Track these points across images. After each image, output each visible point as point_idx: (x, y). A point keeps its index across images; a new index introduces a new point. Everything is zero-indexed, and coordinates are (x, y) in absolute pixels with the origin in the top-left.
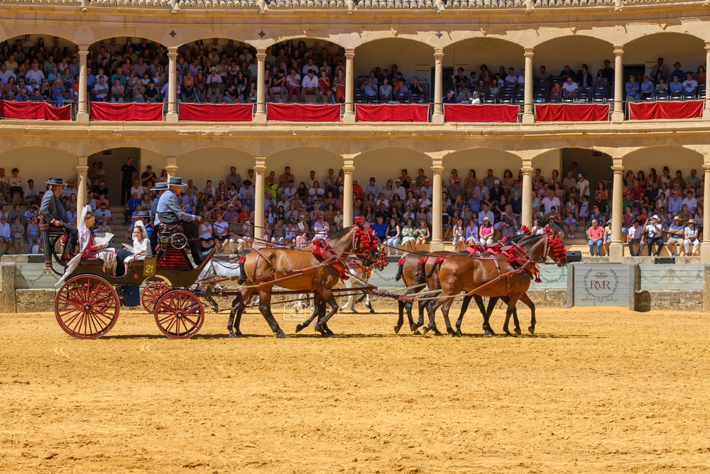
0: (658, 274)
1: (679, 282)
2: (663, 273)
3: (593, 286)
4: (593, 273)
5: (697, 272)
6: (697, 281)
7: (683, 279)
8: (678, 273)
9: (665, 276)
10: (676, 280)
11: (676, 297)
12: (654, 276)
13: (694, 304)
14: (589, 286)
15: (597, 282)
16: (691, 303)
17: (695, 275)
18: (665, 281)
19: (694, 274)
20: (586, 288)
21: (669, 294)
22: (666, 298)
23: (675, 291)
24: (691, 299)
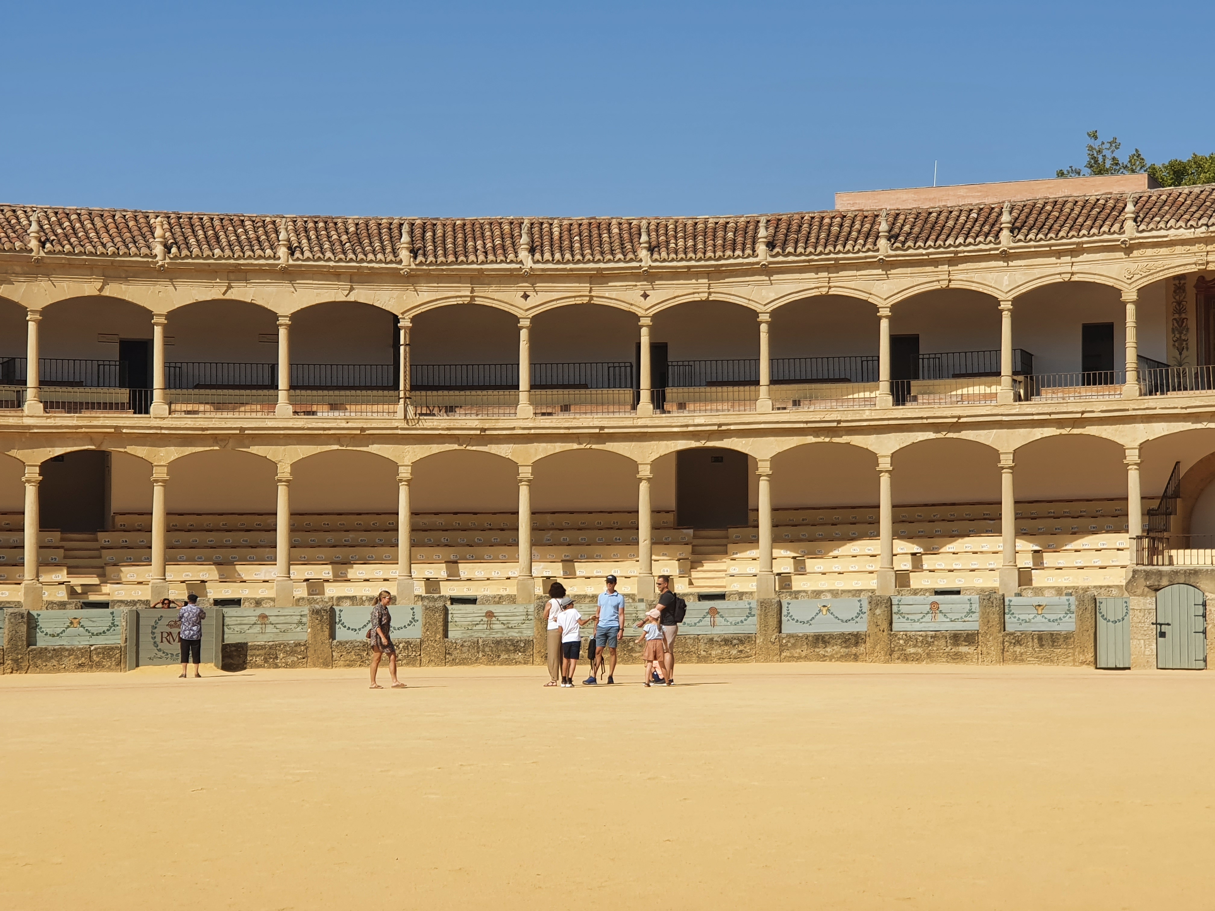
0: (246, 620)
1: (275, 630)
2: (253, 620)
3: (164, 639)
4: (165, 622)
5: (299, 617)
6: (298, 629)
7: (278, 626)
8: (272, 619)
9: (255, 624)
10: (270, 629)
11: (272, 651)
12: (240, 624)
13: (296, 659)
14: (158, 639)
15: (170, 634)
16: (292, 658)
17: (296, 621)
18: (257, 629)
19: (296, 619)
20: (155, 643)
21: (263, 647)
22: (258, 652)
23: (270, 644)
24: (293, 652)
